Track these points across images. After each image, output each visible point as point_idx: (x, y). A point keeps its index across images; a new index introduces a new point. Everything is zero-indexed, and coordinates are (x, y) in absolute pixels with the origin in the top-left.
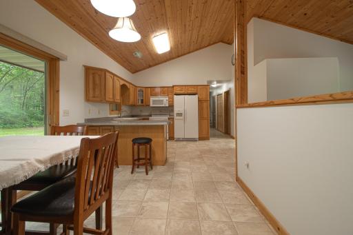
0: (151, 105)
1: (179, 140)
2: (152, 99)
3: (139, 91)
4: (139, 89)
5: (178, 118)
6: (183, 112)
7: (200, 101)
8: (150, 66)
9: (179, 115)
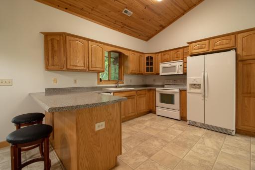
0: (161, 73)
1: (193, 124)
2: (162, 66)
3: (147, 58)
4: (147, 55)
5: (193, 90)
6: (201, 82)
7: (239, 60)
8: (163, 27)
9: (196, 86)
